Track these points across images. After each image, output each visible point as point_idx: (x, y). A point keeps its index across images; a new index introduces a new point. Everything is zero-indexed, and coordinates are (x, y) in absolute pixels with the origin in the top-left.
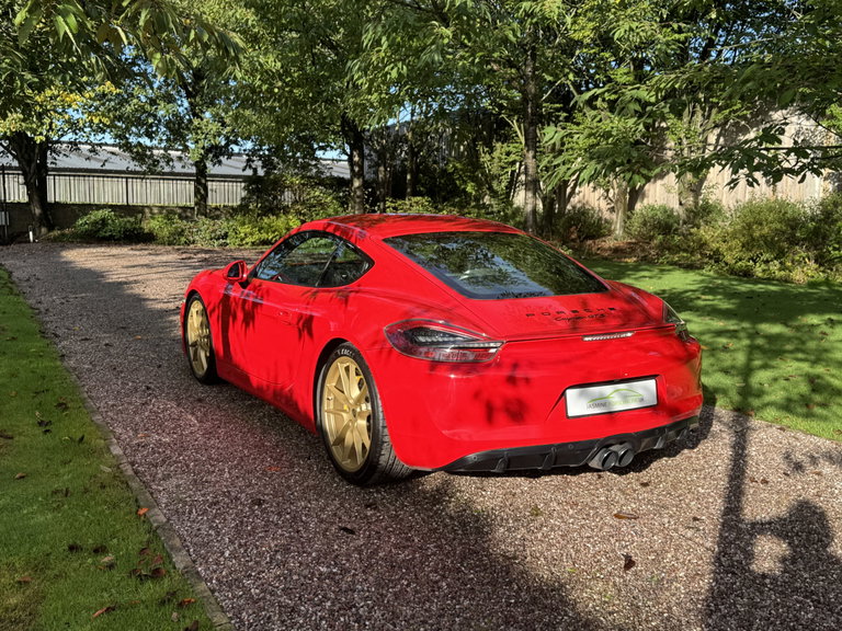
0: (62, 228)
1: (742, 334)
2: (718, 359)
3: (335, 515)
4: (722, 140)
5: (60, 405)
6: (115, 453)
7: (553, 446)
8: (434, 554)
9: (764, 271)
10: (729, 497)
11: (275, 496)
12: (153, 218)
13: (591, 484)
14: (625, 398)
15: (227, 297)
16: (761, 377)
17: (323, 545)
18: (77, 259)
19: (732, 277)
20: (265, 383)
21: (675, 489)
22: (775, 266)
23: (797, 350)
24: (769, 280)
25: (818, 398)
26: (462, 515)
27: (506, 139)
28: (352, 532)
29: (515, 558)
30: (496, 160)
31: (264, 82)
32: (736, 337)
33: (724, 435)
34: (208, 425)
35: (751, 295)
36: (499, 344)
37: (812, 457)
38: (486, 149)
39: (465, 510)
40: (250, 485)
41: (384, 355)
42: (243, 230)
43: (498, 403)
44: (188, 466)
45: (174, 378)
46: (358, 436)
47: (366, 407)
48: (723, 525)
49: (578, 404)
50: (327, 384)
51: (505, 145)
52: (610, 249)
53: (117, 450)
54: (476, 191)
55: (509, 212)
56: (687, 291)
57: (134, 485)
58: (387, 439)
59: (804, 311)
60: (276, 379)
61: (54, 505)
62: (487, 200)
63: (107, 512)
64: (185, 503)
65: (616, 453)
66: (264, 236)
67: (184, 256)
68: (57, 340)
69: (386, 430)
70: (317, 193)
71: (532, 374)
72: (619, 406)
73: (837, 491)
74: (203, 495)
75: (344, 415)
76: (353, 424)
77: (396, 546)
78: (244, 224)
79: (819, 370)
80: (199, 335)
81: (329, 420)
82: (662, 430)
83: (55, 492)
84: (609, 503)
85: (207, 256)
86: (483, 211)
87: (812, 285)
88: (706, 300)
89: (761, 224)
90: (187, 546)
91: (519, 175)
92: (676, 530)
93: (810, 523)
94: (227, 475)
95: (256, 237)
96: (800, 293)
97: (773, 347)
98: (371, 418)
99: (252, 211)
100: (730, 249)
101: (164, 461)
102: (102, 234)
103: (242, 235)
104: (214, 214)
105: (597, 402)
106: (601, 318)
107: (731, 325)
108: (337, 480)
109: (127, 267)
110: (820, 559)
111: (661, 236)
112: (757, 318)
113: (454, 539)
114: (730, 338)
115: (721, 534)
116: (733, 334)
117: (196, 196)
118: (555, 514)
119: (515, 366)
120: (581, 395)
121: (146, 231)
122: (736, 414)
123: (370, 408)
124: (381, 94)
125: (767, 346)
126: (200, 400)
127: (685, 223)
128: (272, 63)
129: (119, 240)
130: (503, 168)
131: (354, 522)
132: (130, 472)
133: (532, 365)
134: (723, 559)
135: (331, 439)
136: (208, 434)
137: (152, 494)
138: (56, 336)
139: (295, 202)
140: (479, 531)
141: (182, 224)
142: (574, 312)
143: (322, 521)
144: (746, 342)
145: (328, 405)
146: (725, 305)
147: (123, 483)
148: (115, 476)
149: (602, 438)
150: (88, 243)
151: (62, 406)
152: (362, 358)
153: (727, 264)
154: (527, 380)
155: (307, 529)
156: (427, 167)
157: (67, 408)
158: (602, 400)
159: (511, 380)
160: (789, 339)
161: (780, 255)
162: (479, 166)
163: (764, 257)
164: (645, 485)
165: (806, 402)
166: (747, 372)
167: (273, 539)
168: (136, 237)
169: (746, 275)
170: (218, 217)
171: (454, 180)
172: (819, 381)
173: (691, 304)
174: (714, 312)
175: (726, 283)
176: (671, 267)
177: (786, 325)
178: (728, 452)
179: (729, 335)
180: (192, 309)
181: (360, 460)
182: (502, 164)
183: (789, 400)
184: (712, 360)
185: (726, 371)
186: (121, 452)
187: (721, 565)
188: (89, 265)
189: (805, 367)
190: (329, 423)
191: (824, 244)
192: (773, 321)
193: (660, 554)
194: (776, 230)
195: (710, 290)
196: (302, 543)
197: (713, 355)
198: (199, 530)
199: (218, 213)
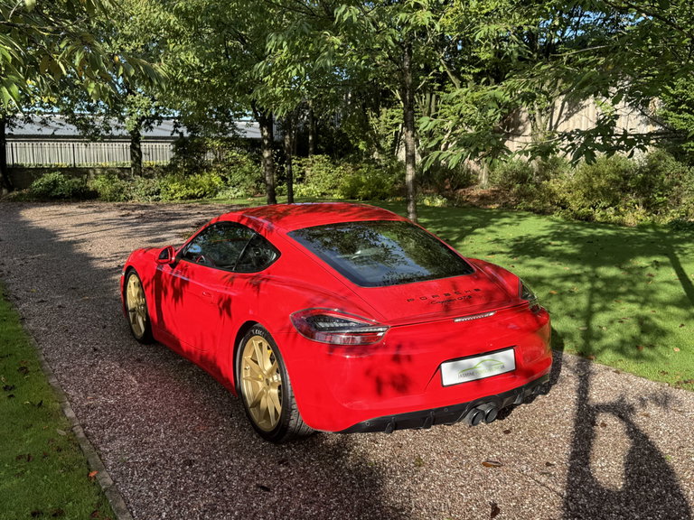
0: (20, 189)
1: (585, 278)
2: (565, 303)
3: (253, 472)
4: (566, 104)
5: (22, 369)
6: (68, 415)
7: (431, 410)
8: (336, 508)
9: (602, 216)
10: (575, 441)
11: (203, 456)
12: (96, 178)
13: (463, 433)
14: (490, 367)
15: (159, 273)
16: (600, 319)
17: (244, 503)
18: (34, 218)
19: (576, 221)
20: (193, 348)
21: (532, 435)
22: (611, 212)
23: (630, 292)
24: (606, 224)
25: (646, 339)
26: (359, 469)
27: (390, 105)
28: (267, 489)
29: (402, 510)
30: (383, 123)
31: (185, 74)
32: (580, 281)
33: (571, 380)
34: (146, 385)
35: (592, 240)
36: (385, 329)
37: (642, 399)
38: (374, 114)
39: (361, 463)
40: (182, 445)
41: (291, 337)
42: (173, 187)
43: (385, 378)
44: (130, 427)
45: (117, 339)
46: (271, 401)
47: (277, 378)
48: (570, 469)
49: (451, 375)
50: (245, 357)
51: (390, 110)
52: (477, 196)
53: (70, 413)
54: (367, 148)
55: (395, 166)
56: (539, 238)
57: (85, 447)
58: (295, 407)
59: (634, 255)
60: (202, 347)
61: (19, 471)
62: (376, 155)
63: (63, 476)
64: (128, 465)
65: (483, 412)
66: (191, 191)
67: (124, 213)
68: (18, 303)
69: (294, 400)
70: (234, 154)
71: (413, 352)
72: (484, 374)
73: (661, 432)
74: (143, 457)
75: (259, 383)
76: (267, 391)
77: (304, 502)
78: (174, 182)
79: (647, 311)
80: (137, 303)
81: (247, 386)
82: (519, 390)
83: (19, 457)
84: (478, 452)
85: (143, 212)
86: (373, 166)
87: (642, 228)
88: (556, 246)
89: (599, 175)
90: (131, 508)
91: (401, 134)
92: (532, 477)
93: (641, 465)
94: (162, 436)
95: (184, 193)
96: (631, 236)
97: (610, 290)
98: (282, 388)
99: (180, 170)
100: (574, 198)
101: (109, 423)
102: (54, 193)
103: (173, 191)
104: (148, 173)
105: (466, 372)
106: (469, 299)
107: (575, 269)
108: (254, 436)
109: (76, 226)
110: (648, 500)
111: (518, 185)
112: (596, 262)
113: (352, 493)
114: (575, 282)
115: (568, 479)
116: (576, 278)
117: (132, 159)
118: (435, 465)
119: (399, 347)
120: (454, 367)
121: (91, 189)
122: (580, 358)
123: (280, 379)
124: (284, 87)
125: (604, 289)
126: (139, 360)
127: (537, 174)
128: (192, 59)
129: (68, 198)
130: (388, 129)
131: (269, 479)
132: (82, 435)
133: (413, 345)
134: (570, 504)
135: (249, 403)
136: (147, 394)
137: (100, 456)
138: (18, 299)
139: (216, 161)
140: (373, 485)
141: (122, 183)
142: (446, 295)
143: (242, 479)
144: (588, 285)
145: (246, 374)
146: (571, 250)
147: (76, 445)
148: (69, 440)
149: (471, 401)
150: (42, 202)
151: (24, 370)
152: (272, 339)
153: (572, 211)
154: (409, 358)
155: (229, 487)
156: (326, 129)
157: (27, 372)
158: (470, 371)
159: (396, 359)
160: (622, 282)
161: (615, 202)
162: (369, 128)
163: (602, 205)
164: (507, 432)
165: (636, 342)
166: (588, 315)
167: (202, 499)
168: (83, 195)
169: (587, 220)
170: (151, 176)
171: (348, 139)
172: (648, 322)
173: (543, 250)
174: (561, 257)
175: (571, 227)
176: (527, 213)
177: (620, 268)
178: (573, 397)
179: (574, 279)
180: (130, 281)
181: (273, 422)
182: (387, 126)
183: (623, 342)
184: (560, 304)
185: (571, 315)
186: (74, 416)
187: (569, 509)
188: (44, 224)
189: (635, 308)
190: (247, 388)
191: (650, 192)
192: (610, 264)
193: (520, 501)
194: (612, 179)
195: (558, 236)
196: (227, 502)
197: (561, 300)
198: (140, 491)
199: (151, 172)
